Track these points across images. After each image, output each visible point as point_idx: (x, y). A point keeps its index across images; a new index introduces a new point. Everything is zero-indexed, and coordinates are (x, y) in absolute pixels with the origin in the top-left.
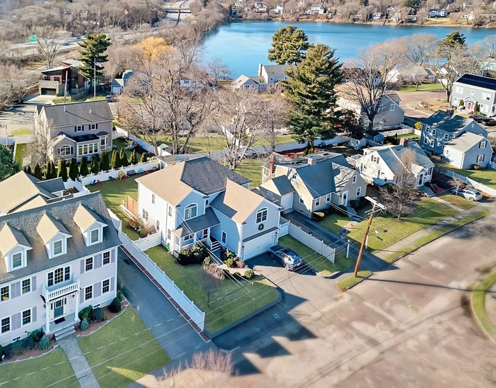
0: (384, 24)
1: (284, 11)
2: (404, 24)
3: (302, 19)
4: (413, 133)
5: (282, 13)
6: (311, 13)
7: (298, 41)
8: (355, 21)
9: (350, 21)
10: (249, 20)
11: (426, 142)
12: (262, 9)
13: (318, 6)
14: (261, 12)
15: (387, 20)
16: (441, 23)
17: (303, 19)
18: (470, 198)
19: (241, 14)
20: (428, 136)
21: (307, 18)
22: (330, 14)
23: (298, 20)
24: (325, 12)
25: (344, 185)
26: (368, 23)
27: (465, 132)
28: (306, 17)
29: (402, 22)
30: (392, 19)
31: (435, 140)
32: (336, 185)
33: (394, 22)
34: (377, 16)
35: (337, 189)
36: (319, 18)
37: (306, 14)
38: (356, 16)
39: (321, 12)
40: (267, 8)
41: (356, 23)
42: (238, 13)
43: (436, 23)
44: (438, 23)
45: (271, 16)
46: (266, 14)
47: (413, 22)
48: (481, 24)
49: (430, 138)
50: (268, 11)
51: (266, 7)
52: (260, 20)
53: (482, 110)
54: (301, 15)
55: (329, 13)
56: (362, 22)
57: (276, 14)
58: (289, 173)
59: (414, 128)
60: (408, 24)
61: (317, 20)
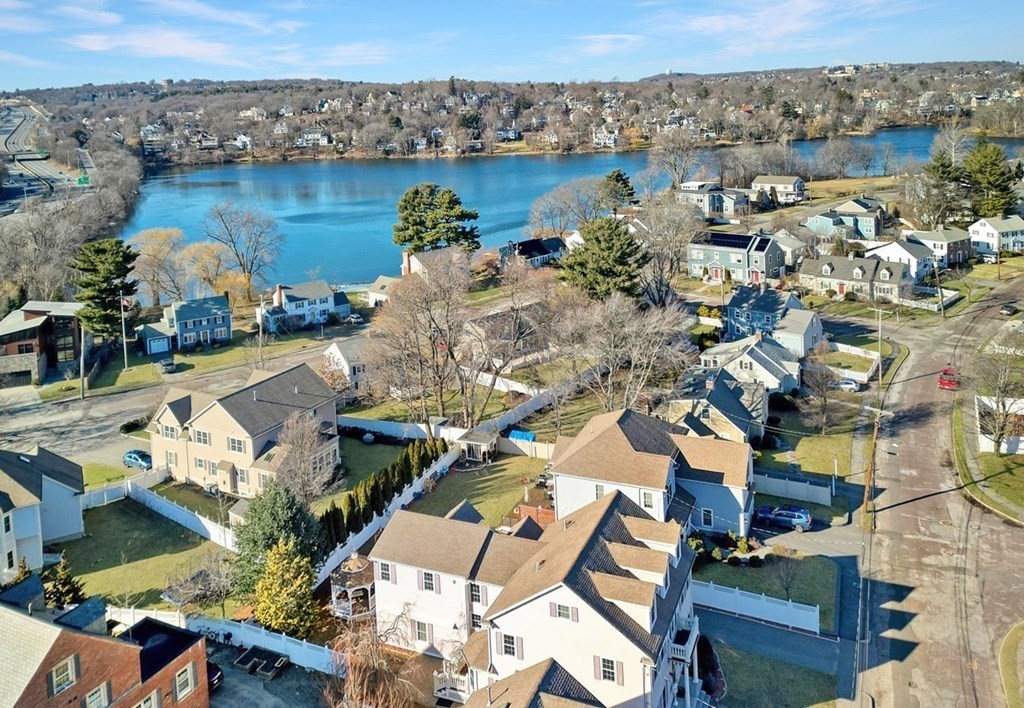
0: (437, 158)
1: (255, 144)
2: (467, 154)
3: (291, 156)
4: (698, 324)
5: (249, 147)
6: (305, 144)
7: (452, 208)
8: (388, 155)
9: (380, 155)
10: (187, 165)
11: (738, 331)
12: (210, 143)
13: (316, 132)
14: (209, 148)
15: (438, 149)
16: (517, 150)
17: (294, 155)
18: (850, 390)
19: (166, 156)
20: (740, 323)
21: (302, 154)
22: (341, 145)
23: (285, 159)
24: (330, 141)
25: (759, 407)
26: (412, 156)
27: (787, 310)
28: (298, 152)
29: (463, 152)
30: (445, 147)
31: (752, 326)
32: (749, 410)
33: (451, 153)
34: (422, 144)
35: (754, 414)
36: (322, 152)
37: (298, 147)
38: (389, 147)
39: (324, 142)
40: (219, 141)
41: (391, 157)
42: (161, 154)
43: (509, 150)
44: (513, 151)
45: (230, 155)
46: (218, 153)
47: (477, 151)
48: (570, 148)
49: (742, 324)
50: (221, 146)
51: (216, 139)
52: (211, 164)
53: (733, 276)
54: (288, 150)
55: (338, 143)
56: (401, 156)
57: (241, 150)
58: (694, 407)
59: (698, 315)
60: (473, 154)
61: (321, 157)
